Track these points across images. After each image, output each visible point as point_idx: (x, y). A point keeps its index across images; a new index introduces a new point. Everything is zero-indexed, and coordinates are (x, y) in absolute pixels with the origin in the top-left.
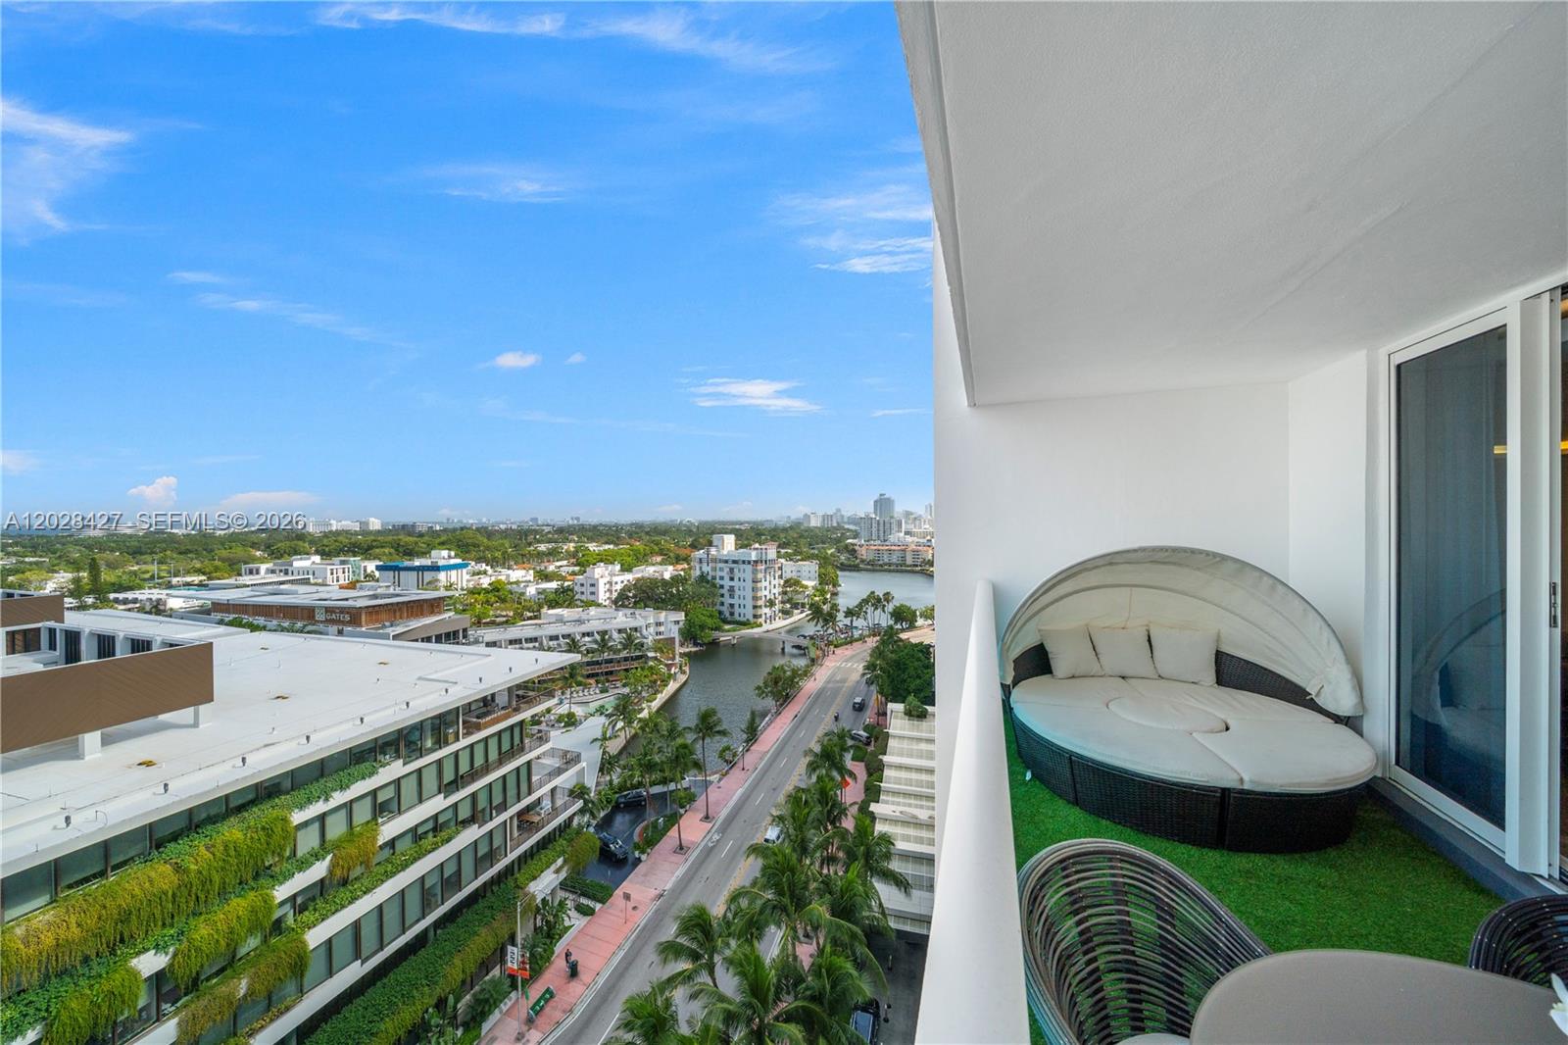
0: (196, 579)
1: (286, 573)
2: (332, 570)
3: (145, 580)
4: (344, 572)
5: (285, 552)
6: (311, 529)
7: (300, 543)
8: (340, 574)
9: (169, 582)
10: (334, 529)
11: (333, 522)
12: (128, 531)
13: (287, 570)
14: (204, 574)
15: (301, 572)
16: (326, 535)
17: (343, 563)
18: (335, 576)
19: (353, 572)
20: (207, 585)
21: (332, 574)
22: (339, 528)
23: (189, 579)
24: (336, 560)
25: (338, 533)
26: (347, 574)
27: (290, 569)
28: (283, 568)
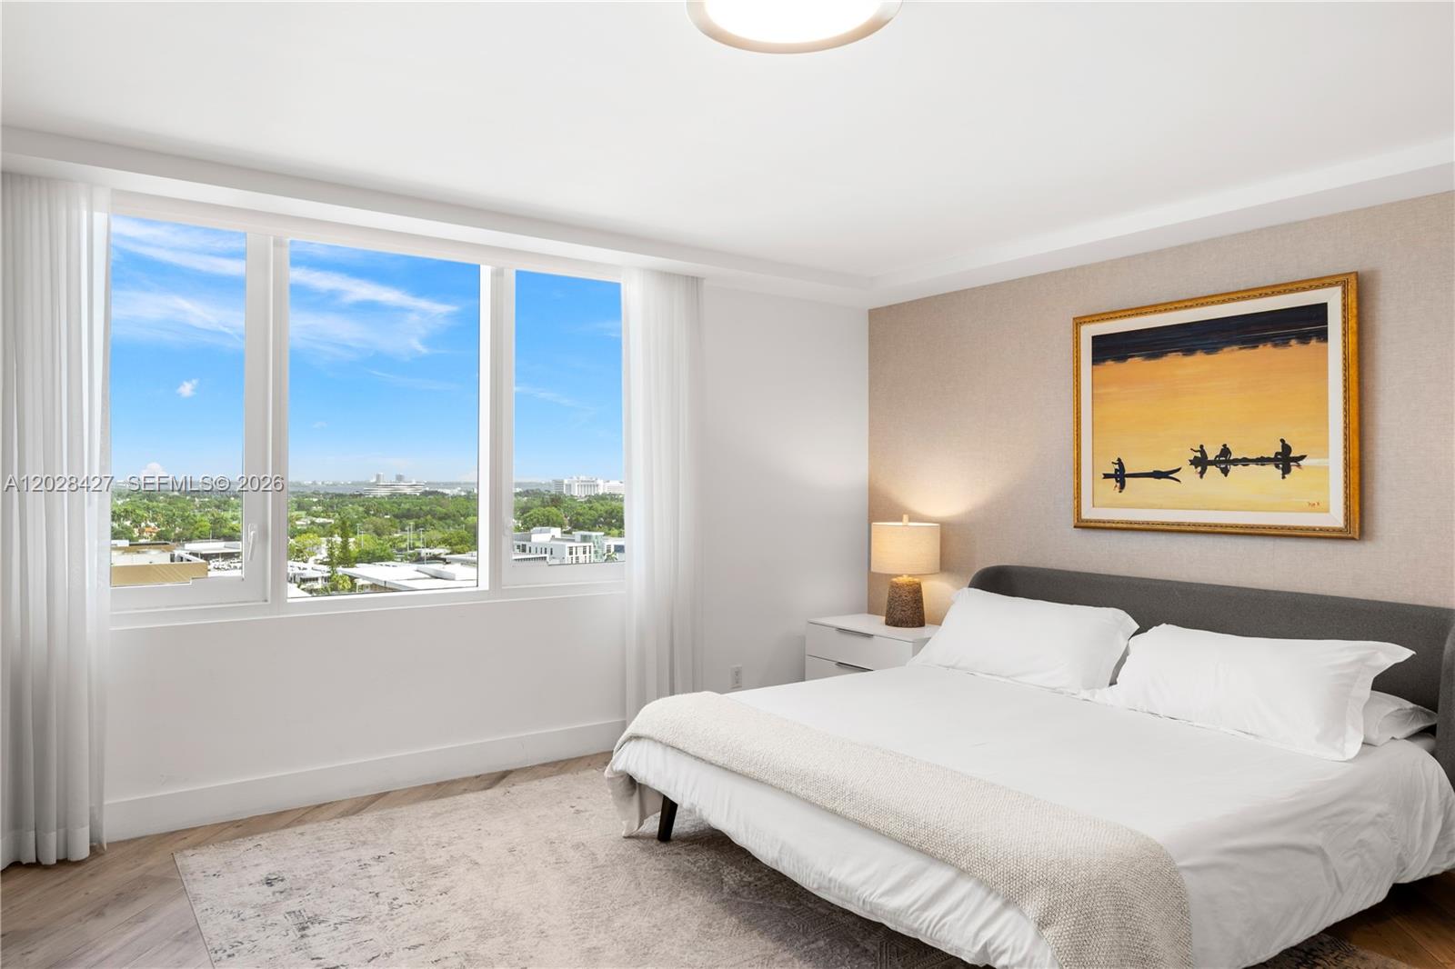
0: (440, 551)
1: (524, 551)
2: (571, 548)
3: (401, 550)
4: (584, 553)
5: (538, 522)
6: (576, 492)
7: (554, 510)
8: (580, 554)
9: (419, 554)
10: (601, 492)
11: (600, 482)
12: (408, 491)
13: (524, 546)
14: (450, 544)
15: (539, 550)
16: (590, 500)
17: (584, 539)
18: (574, 556)
19: (596, 552)
20: (444, 560)
21: (571, 553)
22: (607, 491)
23: (436, 551)
24: (578, 534)
25: (602, 498)
26: (588, 554)
27: (528, 545)
28: (521, 543)
